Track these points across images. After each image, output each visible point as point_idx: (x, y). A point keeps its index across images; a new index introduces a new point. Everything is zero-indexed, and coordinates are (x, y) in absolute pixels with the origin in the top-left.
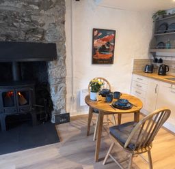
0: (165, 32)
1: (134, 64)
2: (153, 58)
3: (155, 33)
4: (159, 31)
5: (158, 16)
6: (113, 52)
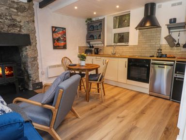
0: (93, 30)
2: (89, 46)
3: (88, 31)
5: (88, 21)
6: (65, 41)
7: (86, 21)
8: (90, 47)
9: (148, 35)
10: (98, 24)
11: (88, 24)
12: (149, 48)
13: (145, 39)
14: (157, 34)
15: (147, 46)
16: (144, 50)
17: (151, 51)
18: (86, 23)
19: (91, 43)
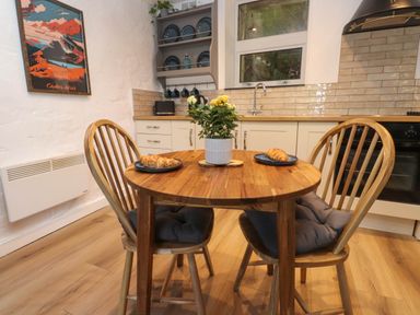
0: (177, 40)
1: (134, 100)
3: (159, 43)
4: (167, 38)
5: (159, 12)
6: (84, 64)
7: (153, 11)
8: (169, 94)
9: (374, 49)
10: (194, 22)
11: (159, 22)
12: (377, 91)
13: (366, 64)
14: (407, 45)
15: (369, 84)
16: (360, 99)
17: (382, 98)
18: (150, 18)
19: (169, 82)
